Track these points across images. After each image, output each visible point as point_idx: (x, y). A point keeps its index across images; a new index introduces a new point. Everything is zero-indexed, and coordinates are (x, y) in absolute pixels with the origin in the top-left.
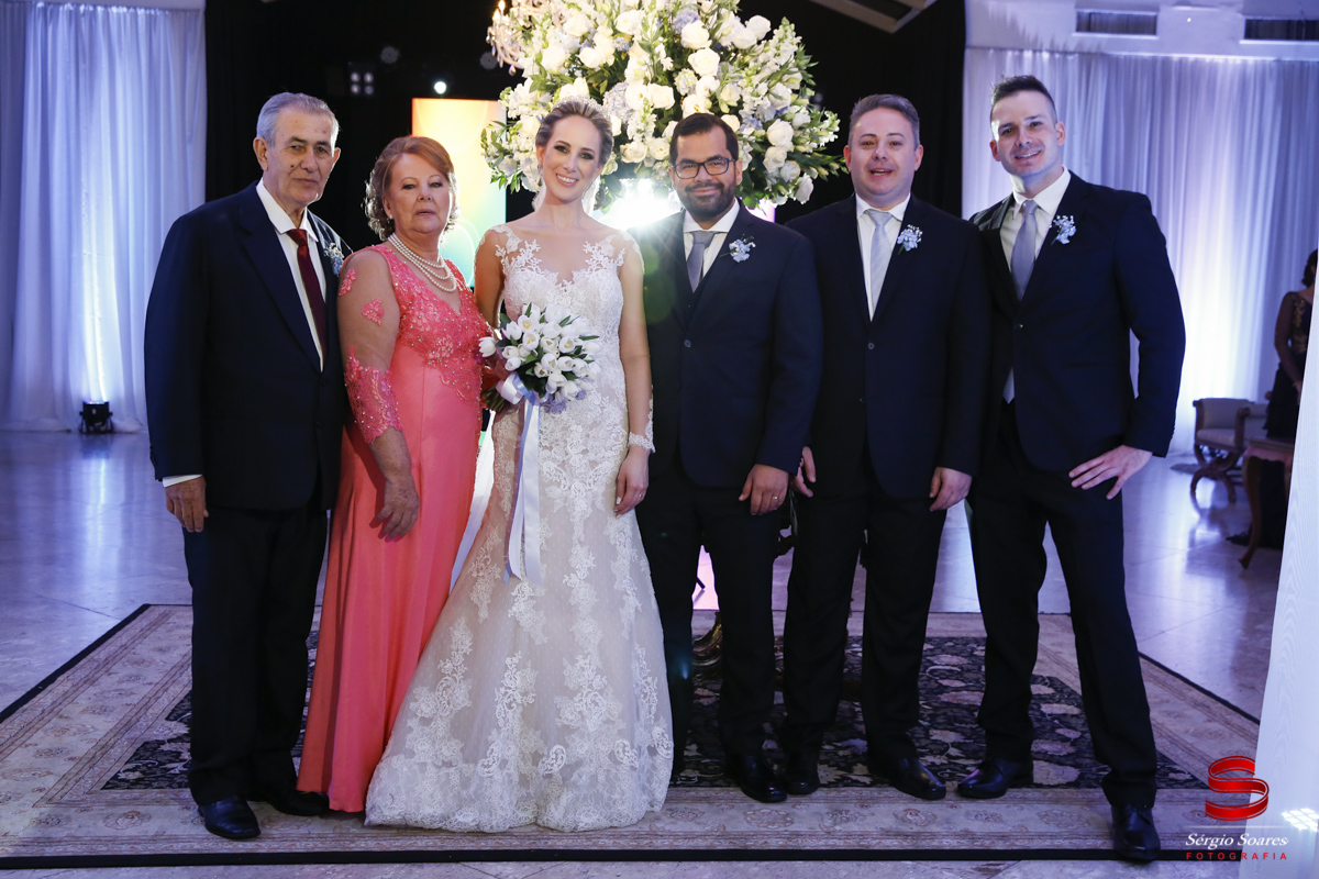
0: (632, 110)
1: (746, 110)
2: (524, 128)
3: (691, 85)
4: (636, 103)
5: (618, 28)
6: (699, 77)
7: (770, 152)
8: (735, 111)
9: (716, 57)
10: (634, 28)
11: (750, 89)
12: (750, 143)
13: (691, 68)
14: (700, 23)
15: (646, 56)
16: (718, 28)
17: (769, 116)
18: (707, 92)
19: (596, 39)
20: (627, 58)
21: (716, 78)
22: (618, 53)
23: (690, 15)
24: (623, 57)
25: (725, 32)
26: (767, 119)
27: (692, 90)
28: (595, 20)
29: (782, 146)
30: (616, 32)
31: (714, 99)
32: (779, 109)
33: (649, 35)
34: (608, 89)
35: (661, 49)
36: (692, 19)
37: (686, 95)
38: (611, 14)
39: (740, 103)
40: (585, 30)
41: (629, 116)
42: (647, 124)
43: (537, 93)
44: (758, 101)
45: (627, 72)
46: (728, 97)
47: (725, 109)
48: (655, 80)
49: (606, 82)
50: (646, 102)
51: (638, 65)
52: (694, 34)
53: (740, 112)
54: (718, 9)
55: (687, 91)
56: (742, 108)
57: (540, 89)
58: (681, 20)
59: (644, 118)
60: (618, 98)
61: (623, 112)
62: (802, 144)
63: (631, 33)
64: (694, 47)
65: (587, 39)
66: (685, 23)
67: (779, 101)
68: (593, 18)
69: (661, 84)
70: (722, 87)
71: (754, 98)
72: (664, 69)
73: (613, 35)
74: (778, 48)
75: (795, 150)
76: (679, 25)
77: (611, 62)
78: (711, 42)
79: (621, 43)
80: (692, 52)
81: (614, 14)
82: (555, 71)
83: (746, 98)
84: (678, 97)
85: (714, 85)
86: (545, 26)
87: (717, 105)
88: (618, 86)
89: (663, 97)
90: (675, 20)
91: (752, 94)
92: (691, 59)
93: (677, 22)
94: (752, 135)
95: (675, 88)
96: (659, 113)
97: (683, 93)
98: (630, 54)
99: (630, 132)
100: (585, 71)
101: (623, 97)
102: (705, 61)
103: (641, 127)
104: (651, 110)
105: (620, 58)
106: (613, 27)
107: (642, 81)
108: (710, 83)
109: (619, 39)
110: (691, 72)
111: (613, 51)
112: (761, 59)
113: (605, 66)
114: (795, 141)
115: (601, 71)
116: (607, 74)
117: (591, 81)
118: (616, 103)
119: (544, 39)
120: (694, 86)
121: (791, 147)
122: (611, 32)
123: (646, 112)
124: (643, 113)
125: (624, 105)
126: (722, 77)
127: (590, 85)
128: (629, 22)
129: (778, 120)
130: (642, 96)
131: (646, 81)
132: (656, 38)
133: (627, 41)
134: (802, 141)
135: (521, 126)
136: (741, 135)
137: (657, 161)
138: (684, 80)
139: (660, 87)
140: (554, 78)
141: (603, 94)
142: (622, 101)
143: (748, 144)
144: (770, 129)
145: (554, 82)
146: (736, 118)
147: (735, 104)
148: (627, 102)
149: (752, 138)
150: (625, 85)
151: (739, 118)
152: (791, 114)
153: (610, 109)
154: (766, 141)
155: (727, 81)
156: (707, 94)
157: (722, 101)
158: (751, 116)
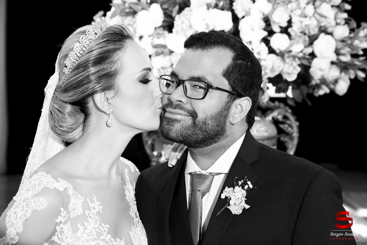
1: (294, 30)
3: (247, 9)
4: (200, 26)
7: (315, 63)
8: (285, 30)
11: (298, 12)
12: (299, 59)
17: (314, 31)
27: (248, 13)
29: (326, 58)
31: (267, 21)
37: (243, 17)
39: (290, 22)
44: (306, 21)
47: (276, 28)
48: (216, 6)
49: (177, 8)
50: (207, 25)
53: (290, 30)
55: (243, 14)
56: (292, 27)
60: (186, 21)
62: (344, 55)
67: (323, 19)
69: (222, 9)
70: (274, 9)
71: (302, 19)
75: (337, 59)
83: (295, 20)
84: (236, 20)
88: (187, 9)
91: (301, 16)
95: (233, 11)
97: (240, 16)
101: (189, 21)
107: (206, 7)
114: (337, 52)
117: (165, 6)
118: (184, 26)
120: (250, 9)
121: (334, 58)
130: (204, 20)
131: (209, 7)
134: (343, 51)
136: (290, 52)
139: (220, 11)
140: (132, 5)
141: (175, 17)
142: (189, 24)
143: (297, 59)
144: (316, 43)
145: (131, 8)
146: (285, 36)
147: (285, 24)
148: (193, 25)
149: (301, 55)
150: (191, 10)
151: (289, 35)
152: (332, 27)
153: (180, 30)
154: (313, 55)
155: (278, 3)
156: (261, 16)
157: (274, 22)
158: (299, 34)
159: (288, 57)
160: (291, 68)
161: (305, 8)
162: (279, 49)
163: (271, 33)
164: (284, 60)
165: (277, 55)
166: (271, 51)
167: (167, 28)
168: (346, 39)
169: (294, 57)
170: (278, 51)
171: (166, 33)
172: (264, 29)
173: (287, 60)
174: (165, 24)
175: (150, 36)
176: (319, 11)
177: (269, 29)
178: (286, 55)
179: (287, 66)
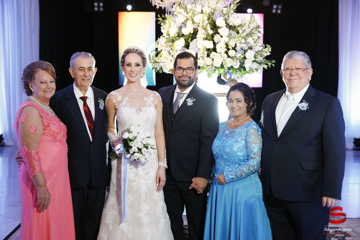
0: (199, 49)
1: (238, 48)
2: (163, 54)
3: (219, 40)
4: (201, 47)
5: (194, 21)
6: (222, 37)
7: (246, 61)
8: (234, 49)
9: (228, 30)
10: (200, 21)
11: (239, 42)
12: (239, 59)
13: (219, 34)
14: (222, 18)
15: (204, 31)
16: (228, 19)
17: (246, 48)
18: (225, 42)
19: (187, 24)
20: (198, 31)
21: (227, 37)
22: (194, 29)
23: (219, 14)
24: (196, 30)
25: (230, 21)
26: (246, 49)
27: (219, 42)
28: (187, 17)
29: (250, 59)
30: (193, 22)
31: (227, 45)
32: (249, 46)
33: (205, 25)
34: (192, 40)
35: (209, 28)
36: (219, 16)
37: (218, 43)
38: (192, 17)
39: (236, 45)
40: (183, 21)
41: (198, 51)
42: (204, 54)
43: (168, 43)
44: (242, 45)
45: (197, 36)
46: (232, 44)
47: (230, 48)
48: (206, 39)
49: (190, 38)
50: (204, 46)
51: (201, 34)
52: (220, 22)
53: (236, 48)
54: (228, 13)
56: (237, 47)
57: (169, 42)
58: (216, 16)
59: (203, 53)
60: (195, 45)
61: (196, 49)
63: (198, 22)
64: (220, 26)
65: (184, 24)
66: (218, 18)
67: (248, 44)
68: (186, 16)
69: (209, 40)
70: (229, 40)
71: (240, 44)
72: (210, 34)
73: (193, 23)
74: (249, 25)
75: (255, 60)
76: (215, 18)
77: (192, 32)
78: (226, 24)
79: (195, 26)
80: (219, 28)
81: (193, 16)
82: (173, 36)
83: (238, 44)
84: (215, 44)
85: (227, 40)
86: (170, 20)
87: (228, 46)
88: (195, 40)
89: (210, 45)
90: (214, 16)
91: (240, 43)
92: (219, 30)
93: (214, 17)
94: (240, 57)
95: (213, 41)
96: (208, 50)
97: (216, 43)
98: (199, 29)
99: (199, 56)
100: (183, 35)
101: (196, 44)
102: (224, 31)
103: (202, 55)
104: (206, 50)
105: (195, 30)
106: (193, 20)
107: (203, 39)
108: (225, 39)
109: (195, 24)
110: (219, 35)
111: (193, 28)
112: (243, 29)
113: (190, 33)
114: (255, 57)
115: (189, 35)
116: (191, 35)
117: (186, 38)
118: (194, 46)
119: (170, 25)
120: (220, 40)
121: (254, 59)
122: (192, 22)
123: (204, 50)
124: (203, 51)
125: (197, 47)
126: (229, 36)
127: (185, 39)
128: (198, 18)
129: (249, 50)
130: (202, 44)
131: (204, 39)
132: (207, 26)
133: (197, 25)
134: (257, 57)
135: (162, 54)
136: (236, 57)
137: (208, 66)
138: (217, 38)
139: (209, 41)
140: (173, 38)
141: (190, 42)
142: (196, 46)
143: (238, 60)
144: (246, 53)
145: (173, 39)
146: (234, 51)
147: (234, 46)
148: (197, 46)
149: (240, 58)
150: (197, 40)
151: (236, 50)
152: (254, 46)
153: (192, 48)
154: (245, 58)
155: (231, 38)
156: (224, 43)
157: (230, 45)
158: (240, 49)
159: (235, 59)
160: (236, 63)
161: (241, 40)
162: (232, 56)
163: (229, 49)
164: (234, 60)
165: (231, 58)
166: (229, 56)
167: (186, 47)
168: (258, 52)
169: (237, 59)
170: (231, 57)
171: (186, 49)
172: (226, 48)
173: (235, 60)
174: (186, 45)
175: (180, 50)
176: (247, 41)
177: (228, 48)
178: (234, 58)
179: (234, 62)
